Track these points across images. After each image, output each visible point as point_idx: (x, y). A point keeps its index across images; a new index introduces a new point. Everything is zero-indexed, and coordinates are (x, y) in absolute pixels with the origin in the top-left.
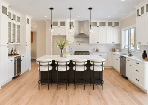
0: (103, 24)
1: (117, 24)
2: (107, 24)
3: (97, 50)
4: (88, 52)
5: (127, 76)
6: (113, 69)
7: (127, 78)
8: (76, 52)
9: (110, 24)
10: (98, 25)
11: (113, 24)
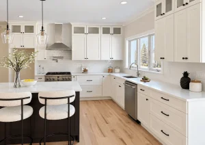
0: (95, 31)
1: (117, 31)
2: (101, 31)
3: (85, 71)
4: (69, 73)
6: (111, 101)
7: (138, 122)
9: (106, 31)
10: (86, 31)
11: (112, 31)
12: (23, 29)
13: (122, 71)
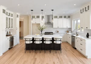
0: (61, 17)
1: (69, 17)
2: (63, 17)
3: (58, 32)
4: (52, 33)
5: (76, 47)
6: (67, 43)
8: (45, 33)
9: (65, 17)
10: (58, 17)
11: (67, 17)
12: (36, 17)
13: (71, 32)
